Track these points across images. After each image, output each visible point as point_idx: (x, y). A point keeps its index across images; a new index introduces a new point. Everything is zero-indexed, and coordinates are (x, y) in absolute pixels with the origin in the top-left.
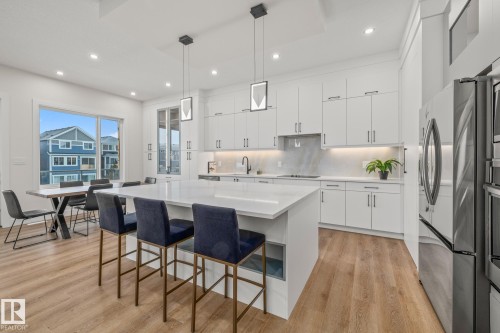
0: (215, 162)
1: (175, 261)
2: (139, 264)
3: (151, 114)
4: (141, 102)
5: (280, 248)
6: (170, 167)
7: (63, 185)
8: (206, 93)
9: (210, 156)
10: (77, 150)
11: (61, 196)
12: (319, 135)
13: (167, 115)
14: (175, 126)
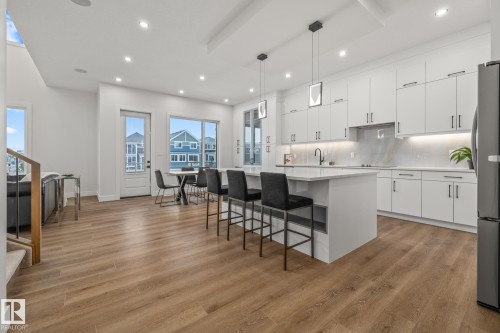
0: (292, 155)
1: (252, 219)
2: (230, 218)
3: (239, 116)
4: (232, 107)
5: (323, 210)
6: (254, 159)
7: (184, 169)
8: (282, 94)
9: (287, 149)
10: (186, 149)
11: (183, 175)
12: (393, 124)
13: (252, 115)
14: (257, 124)
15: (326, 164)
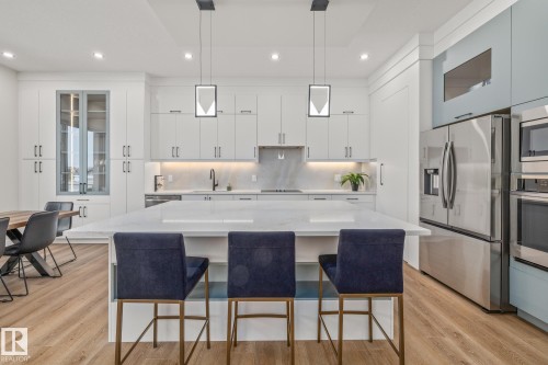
0: (164, 176)
9: (156, 168)
15: (222, 189)
